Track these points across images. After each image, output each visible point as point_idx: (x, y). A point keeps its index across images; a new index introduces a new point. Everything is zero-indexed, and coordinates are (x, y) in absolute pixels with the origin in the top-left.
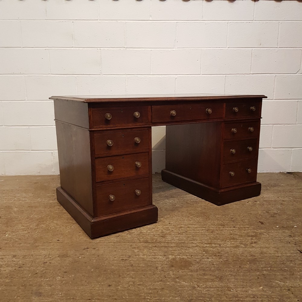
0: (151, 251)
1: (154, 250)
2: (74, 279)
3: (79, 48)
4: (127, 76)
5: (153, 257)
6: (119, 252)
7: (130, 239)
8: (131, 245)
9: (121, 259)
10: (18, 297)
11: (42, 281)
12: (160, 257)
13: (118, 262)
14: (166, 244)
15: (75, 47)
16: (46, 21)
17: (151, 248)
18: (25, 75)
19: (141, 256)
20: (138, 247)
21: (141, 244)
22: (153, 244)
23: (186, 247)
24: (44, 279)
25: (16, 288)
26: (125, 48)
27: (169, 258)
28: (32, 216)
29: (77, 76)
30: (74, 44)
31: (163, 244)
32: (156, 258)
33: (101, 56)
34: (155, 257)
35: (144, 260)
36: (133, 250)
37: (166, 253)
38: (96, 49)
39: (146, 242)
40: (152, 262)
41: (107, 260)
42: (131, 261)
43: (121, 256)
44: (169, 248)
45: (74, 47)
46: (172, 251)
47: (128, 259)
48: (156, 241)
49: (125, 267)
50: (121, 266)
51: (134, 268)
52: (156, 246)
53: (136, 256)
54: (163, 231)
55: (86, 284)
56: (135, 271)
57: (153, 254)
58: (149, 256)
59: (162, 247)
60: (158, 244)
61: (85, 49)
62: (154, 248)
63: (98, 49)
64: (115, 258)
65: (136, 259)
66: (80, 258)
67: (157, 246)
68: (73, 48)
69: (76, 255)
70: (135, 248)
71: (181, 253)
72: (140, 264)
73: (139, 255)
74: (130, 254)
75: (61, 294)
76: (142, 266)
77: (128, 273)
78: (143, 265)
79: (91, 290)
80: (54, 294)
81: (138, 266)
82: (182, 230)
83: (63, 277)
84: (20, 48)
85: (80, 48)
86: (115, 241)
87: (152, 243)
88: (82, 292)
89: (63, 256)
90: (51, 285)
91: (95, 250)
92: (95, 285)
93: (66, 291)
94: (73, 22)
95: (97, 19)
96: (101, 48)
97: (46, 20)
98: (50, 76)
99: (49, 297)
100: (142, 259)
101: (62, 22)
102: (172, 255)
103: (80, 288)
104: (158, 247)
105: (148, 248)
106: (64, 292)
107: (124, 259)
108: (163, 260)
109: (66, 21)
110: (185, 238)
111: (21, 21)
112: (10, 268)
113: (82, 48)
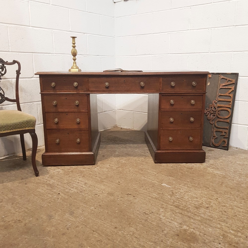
0: (174, 215)
1: (176, 216)
2: (99, 213)
4: (234, 52)
5: (170, 221)
6: (148, 206)
7: (167, 200)
8: (163, 204)
9: (144, 212)
10: (60, 210)
11: (82, 205)
12: (176, 224)
13: (139, 213)
14: (192, 215)
15: (190, 30)
16: (170, 10)
17: (176, 213)
18: (152, 55)
19: (161, 216)
20: (166, 208)
21: (172, 207)
22: (181, 211)
23: (208, 225)
24: (84, 205)
25: (66, 204)
26: (234, 26)
27: (181, 227)
28: (121, 160)
29: (189, 55)
30: (190, 27)
31: (189, 214)
32: (171, 223)
33: (211, 35)
34: (171, 221)
35: (160, 220)
36: (160, 208)
37: (184, 222)
38: (208, 29)
39: (177, 207)
40: (165, 224)
41: (134, 208)
42: (149, 216)
43: (146, 210)
44: (192, 219)
45: (189, 29)
46: (191, 223)
47: (149, 214)
48: (186, 209)
49: (140, 219)
50: (139, 217)
51: (146, 223)
52: (181, 213)
53: (157, 214)
54: (202, 203)
55: (102, 219)
56: (143, 225)
57: (172, 219)
58: (168, 219)
59: (186, 216)
60: (185, 212)
61: (198, 30)
62: (178, 214)
63: (209, 29)
64: (141, 209)
65: (155, 217)
66: (119, 199)
67: (183, 213)
68: (188, 31)
69: (118, 196)
70: (164, 208)
71: (197, 228)
72: (153, 222)
73: (160, 215)
74: (154, 211)
75: (82, 219)
76: (153, 224)
77: (138, 225)
78: (155, 223)
79: (101, 225)
80: (79, 217)
81: (151, 223)
82: (222, 208)
83: (95, 209)
84: (151, 35)
85: (194, 30)
86: (154, 197)
87: (182, 209)
88: (95, 224)
89: (110, 194)
90: (84, 211)
91: (133, 197)
92: (108, 223)
93: (87, 218)
94: (191, 8)
95: (211, 2)
96: (212, 29)
97: (171, 9)
98: (169, 55)
99: (75, 218)
100: (160, 219)
101: (183, 9)
102: (188, 226)
103: (96, 220)
104: (182, 215)
105: (174, 212)
106: (85, 219)
107: (146, 212)
108: (176, 227)
109: (185, 8)
110: (216, 217)
111: (153, 13)
112: (76, 191)
113: (195, 30)
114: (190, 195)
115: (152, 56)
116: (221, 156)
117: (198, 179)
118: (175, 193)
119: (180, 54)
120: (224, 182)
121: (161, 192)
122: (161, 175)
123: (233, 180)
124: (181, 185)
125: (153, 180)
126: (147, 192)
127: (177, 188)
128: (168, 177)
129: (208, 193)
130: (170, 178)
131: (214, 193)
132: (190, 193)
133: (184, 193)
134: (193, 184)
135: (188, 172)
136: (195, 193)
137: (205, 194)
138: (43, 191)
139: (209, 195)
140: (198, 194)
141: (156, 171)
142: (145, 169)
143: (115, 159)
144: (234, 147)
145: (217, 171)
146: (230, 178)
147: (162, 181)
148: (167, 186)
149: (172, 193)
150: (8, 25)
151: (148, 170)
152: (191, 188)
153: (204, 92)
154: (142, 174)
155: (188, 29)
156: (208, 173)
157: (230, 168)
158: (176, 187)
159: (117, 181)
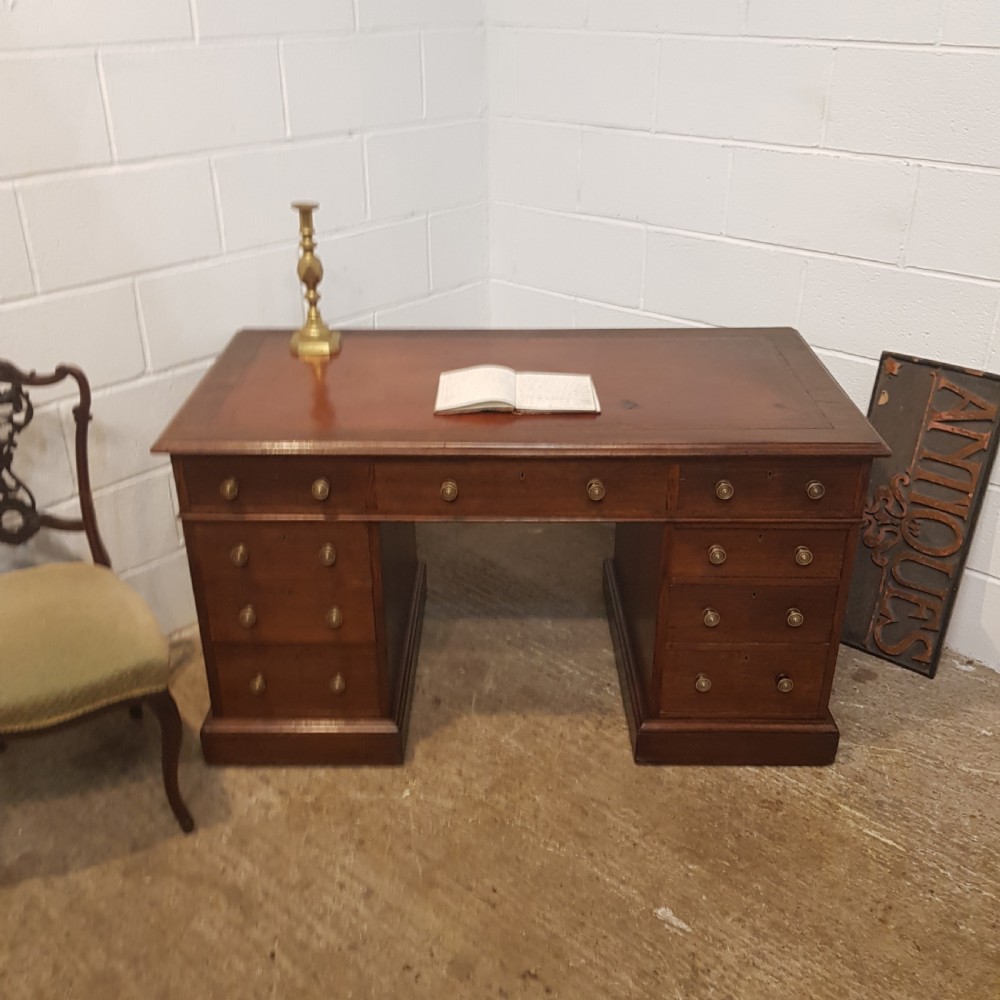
3: (838, 154)
15: (824, 148)
16: (740, 39)
18: (651, 228)
29: (811, 258)
30: (823, 135)
33: (916, 191)
38: (903, 162)
45: (821, 146)
61: (862, 158)
63: (911, 162)
68: (815, 152)
84: (647, 135)
85: (839, 156)
91: (546, 996)
94: (835, 49)
95: (932, 42)
96: (921, 163)
97: (744, 36)
98: (723, 243)
101: (797, 46)
109: (809, 43)
111: (663, 37)
112: (332, 937)
113: (848, 155)
114: (761, 982)
115: (648, 232)
116: (901, 720)
117: (798, 876)
118: (703, 971)
119: (771, 248)
120: (894, 903)
121: (651, 966)
122: (657, 844)
123: (932, 892)
124: (729, 920)
125: (623, 882)
126: (598, 961)
127: (714, 939)
128: (682, 863)
129: (827, 975)
130: (690, 867)
131: (852, 973)
132: (759, 975)
133: (739, 975)
134: (775, 916)
135: (761, 829)
136: (782, 973)
137: (815, 982)
138: (214, 936)
139: (829, 989)
140: (791, 978)
141: (638, 817)
142: (594, 805)
143: (481, 726)
144: (958, 657)
145: (875, 828)
146: (918, 878)
147: (655, 892)
148: (675, 921)
149: (693, 967)
150: (17, 183)
151: (608, 807)
152: (765, 938)
153: (856, 517)
154: (582, 836)
155: (815, 145)
156: (842, 841)
157: (928, 807)
158: (710, 929)
159: (488, 882)
